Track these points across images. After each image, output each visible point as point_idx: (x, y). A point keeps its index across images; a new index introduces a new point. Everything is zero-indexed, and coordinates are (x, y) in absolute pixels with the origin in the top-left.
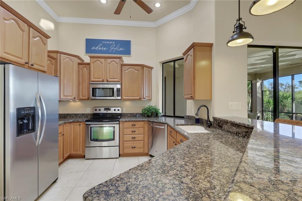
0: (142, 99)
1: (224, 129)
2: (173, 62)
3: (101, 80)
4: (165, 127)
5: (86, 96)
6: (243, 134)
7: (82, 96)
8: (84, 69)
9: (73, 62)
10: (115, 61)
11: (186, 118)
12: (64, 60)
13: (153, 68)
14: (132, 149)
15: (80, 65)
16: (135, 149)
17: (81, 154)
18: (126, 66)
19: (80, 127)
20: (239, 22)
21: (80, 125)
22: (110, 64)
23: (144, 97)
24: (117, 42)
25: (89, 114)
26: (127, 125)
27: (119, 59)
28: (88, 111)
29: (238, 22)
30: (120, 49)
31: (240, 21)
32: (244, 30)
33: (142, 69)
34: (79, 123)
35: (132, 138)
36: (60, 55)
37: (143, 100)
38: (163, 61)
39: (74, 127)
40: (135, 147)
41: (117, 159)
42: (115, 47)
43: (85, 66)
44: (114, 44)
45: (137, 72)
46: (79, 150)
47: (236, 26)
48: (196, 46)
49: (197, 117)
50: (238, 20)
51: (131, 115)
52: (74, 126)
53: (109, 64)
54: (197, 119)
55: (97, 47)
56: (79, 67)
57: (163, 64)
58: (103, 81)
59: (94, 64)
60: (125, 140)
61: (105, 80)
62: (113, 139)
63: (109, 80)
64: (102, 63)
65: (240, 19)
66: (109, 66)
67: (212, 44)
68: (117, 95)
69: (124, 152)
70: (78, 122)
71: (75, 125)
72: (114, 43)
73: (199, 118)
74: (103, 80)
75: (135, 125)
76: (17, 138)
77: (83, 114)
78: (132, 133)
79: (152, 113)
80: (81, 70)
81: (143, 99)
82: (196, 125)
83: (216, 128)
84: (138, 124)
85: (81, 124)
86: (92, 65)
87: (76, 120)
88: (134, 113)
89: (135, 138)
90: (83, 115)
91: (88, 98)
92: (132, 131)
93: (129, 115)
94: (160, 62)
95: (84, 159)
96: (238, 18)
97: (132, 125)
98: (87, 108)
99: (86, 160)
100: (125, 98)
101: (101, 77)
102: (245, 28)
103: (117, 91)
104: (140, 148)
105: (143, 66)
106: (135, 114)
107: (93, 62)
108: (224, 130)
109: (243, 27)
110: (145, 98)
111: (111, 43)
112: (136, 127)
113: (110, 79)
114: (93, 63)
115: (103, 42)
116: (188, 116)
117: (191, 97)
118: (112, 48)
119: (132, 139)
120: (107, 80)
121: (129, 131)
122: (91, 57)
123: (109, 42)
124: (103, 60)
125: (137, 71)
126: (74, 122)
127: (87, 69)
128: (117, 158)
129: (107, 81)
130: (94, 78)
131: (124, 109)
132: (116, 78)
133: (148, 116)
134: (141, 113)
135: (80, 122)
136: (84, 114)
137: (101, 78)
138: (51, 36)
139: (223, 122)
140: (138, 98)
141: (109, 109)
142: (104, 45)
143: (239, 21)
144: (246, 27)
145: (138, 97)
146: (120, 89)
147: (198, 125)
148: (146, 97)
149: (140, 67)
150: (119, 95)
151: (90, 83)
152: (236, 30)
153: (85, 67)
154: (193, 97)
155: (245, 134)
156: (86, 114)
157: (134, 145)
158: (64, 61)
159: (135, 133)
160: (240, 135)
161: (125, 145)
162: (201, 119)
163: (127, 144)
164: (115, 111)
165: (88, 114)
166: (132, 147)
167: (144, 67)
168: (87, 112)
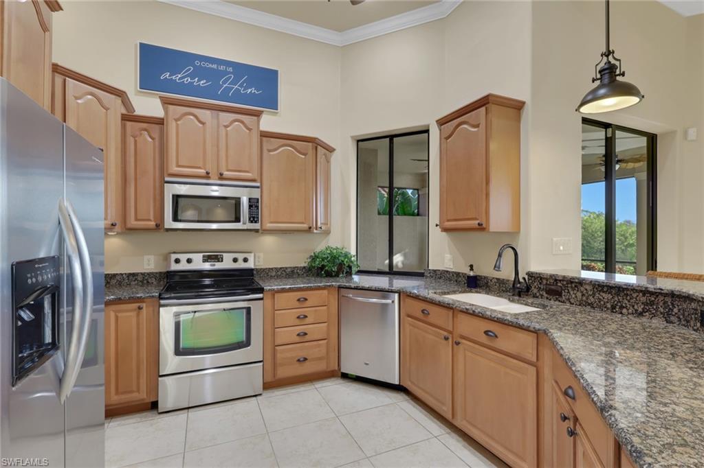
0: (315, 231)
1: (569, 299)
2: (388, 139)
3: (202, 172)
4: (393, 302)
5: (149, 220)
6: (636, 307)
7: (137, 219)
8: (141, 134)
9: (107, 109)
10: (242, 122)
11: (429, 275)
12: (77, 98)
13: (334, 150)
14: (297, 365)
15: (129, 124)
16: (307, 363)
17: (143, 400)
18: (272, 139)
19: (138, 315)
20: (608, 59)
21: (140, 308)
22: (228, 129)
23: (319, 225)
24: (241, 69)
25: (152, 273)
26: (281, 299)
27: (256, 118)
28: (149, 264)
29: (605, 58)
30: (250, 90)
31: (610, 57)
32: (619, 78)
33: (314, 151)
34: (138, 305)
35: (298, 335)
36: (65, 80)
37: (316, 233)
38: (358, 136)
39: (117, 318)
40: (305, 359)
41: (259, 398)
42: (234, 83)
43: (144, 125)
44: (230, 73)
45: (303, 157)
46: (134, 388)
47: (599, 68)
48: (493, 104)
49: (472, 274)
50: (607, 54)
51: (279, 273)
52: (119, 315)
53: (226, 127)
54: (472, 277)
55: (180, 76)
56: (124, 128)
57: (358, 141)
58: (207, 176)
59: (177, 125)
60: (278, 342)
61: (213, 174)
62: (247, 343)
63: (226, 174)
64: (203, 123)
65: (608, 53)
66: (227, 135)
67: (524, 103)
68: (250, 219)
69: (274, 375)
70: (133, 300)
71: (120, 311)
72: (230, 69)
73: (475, 274)
74: (208, 173)
75: (306, 299)
76: (14, 389)
77: (130, 274)
78: (298, 322)
79: (341, 265)
80: (132, 139)
81: (316, 229)
82: (472, 292)
83: (537, 297)
84: (314, 297)
85: (144, 305)
86: (172, 127)
87: (125, 294)
88: (286, 268)
89: (306, 334)
90: (131, 277)
91: (157, 226)
92: (297, 316)
93: (274, 274)
94: (352, 137)
95: (156, 412)
96: (604, 50)
97: (299, 300)
98: (146, 257)
99: (162, 416)
100: (269, 226)
101: (201, 164)
102: (623, 74)
103: (250, 206)
104: (320, 359)
105: (315, 142)
106: (289, 270)
107: (177, 117)
108: (567, 302)
109: (618, 72)
110: (321, 228)
111: (222, 68)
112: (308, 303)
113: (228, 170)
114: (177, 120)
115: (197, 63)
116: (435, 271)
117: (479, 224)
118: (224, 82)
119: (297, 339)
120: (221, 174)
121: (289, 316)
122: (166, 102)
123: (215, 66)
124: (205, 115)
125: (303, 154)
126: (119, 301)
127: (153, 135)
128: (255, 396)
129: (221, 177)
130: (178, 166)
131: (259, 258)
132: (247, 169)
133: (329, 275)
134: (304, 267)
135: (140, 300)
136: (134, 275)
137: (200, 168)
138: (62, 6)
139: (565, 283)
140: (305, 226)
141: (218, 258)
142: (199, 73)
143: (607, 56)
144: (624, 72)
145: (303, 223)
146: (258, 202)
147: (477, 292)
148: (321, 224)
149: (310, 144)
150: (254, 218)
151: (167, 179)
152: (599, 76)
153: (145, 130)
154: (484, 226)
155: (643, 309)
156: (143, 274)
157: (301, 355)
158: (79, 101)
159: (307, 321)
160: (624, 311)
161: (279, 356)
162: (479, 276)
163: (284, 354)
164: (237, 263)
165: (149, 274)
166: (299, 360)
167: (319, 147)
168: (146, 267)
